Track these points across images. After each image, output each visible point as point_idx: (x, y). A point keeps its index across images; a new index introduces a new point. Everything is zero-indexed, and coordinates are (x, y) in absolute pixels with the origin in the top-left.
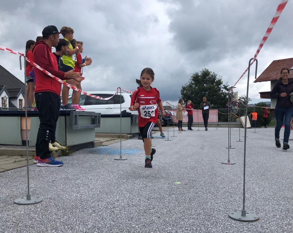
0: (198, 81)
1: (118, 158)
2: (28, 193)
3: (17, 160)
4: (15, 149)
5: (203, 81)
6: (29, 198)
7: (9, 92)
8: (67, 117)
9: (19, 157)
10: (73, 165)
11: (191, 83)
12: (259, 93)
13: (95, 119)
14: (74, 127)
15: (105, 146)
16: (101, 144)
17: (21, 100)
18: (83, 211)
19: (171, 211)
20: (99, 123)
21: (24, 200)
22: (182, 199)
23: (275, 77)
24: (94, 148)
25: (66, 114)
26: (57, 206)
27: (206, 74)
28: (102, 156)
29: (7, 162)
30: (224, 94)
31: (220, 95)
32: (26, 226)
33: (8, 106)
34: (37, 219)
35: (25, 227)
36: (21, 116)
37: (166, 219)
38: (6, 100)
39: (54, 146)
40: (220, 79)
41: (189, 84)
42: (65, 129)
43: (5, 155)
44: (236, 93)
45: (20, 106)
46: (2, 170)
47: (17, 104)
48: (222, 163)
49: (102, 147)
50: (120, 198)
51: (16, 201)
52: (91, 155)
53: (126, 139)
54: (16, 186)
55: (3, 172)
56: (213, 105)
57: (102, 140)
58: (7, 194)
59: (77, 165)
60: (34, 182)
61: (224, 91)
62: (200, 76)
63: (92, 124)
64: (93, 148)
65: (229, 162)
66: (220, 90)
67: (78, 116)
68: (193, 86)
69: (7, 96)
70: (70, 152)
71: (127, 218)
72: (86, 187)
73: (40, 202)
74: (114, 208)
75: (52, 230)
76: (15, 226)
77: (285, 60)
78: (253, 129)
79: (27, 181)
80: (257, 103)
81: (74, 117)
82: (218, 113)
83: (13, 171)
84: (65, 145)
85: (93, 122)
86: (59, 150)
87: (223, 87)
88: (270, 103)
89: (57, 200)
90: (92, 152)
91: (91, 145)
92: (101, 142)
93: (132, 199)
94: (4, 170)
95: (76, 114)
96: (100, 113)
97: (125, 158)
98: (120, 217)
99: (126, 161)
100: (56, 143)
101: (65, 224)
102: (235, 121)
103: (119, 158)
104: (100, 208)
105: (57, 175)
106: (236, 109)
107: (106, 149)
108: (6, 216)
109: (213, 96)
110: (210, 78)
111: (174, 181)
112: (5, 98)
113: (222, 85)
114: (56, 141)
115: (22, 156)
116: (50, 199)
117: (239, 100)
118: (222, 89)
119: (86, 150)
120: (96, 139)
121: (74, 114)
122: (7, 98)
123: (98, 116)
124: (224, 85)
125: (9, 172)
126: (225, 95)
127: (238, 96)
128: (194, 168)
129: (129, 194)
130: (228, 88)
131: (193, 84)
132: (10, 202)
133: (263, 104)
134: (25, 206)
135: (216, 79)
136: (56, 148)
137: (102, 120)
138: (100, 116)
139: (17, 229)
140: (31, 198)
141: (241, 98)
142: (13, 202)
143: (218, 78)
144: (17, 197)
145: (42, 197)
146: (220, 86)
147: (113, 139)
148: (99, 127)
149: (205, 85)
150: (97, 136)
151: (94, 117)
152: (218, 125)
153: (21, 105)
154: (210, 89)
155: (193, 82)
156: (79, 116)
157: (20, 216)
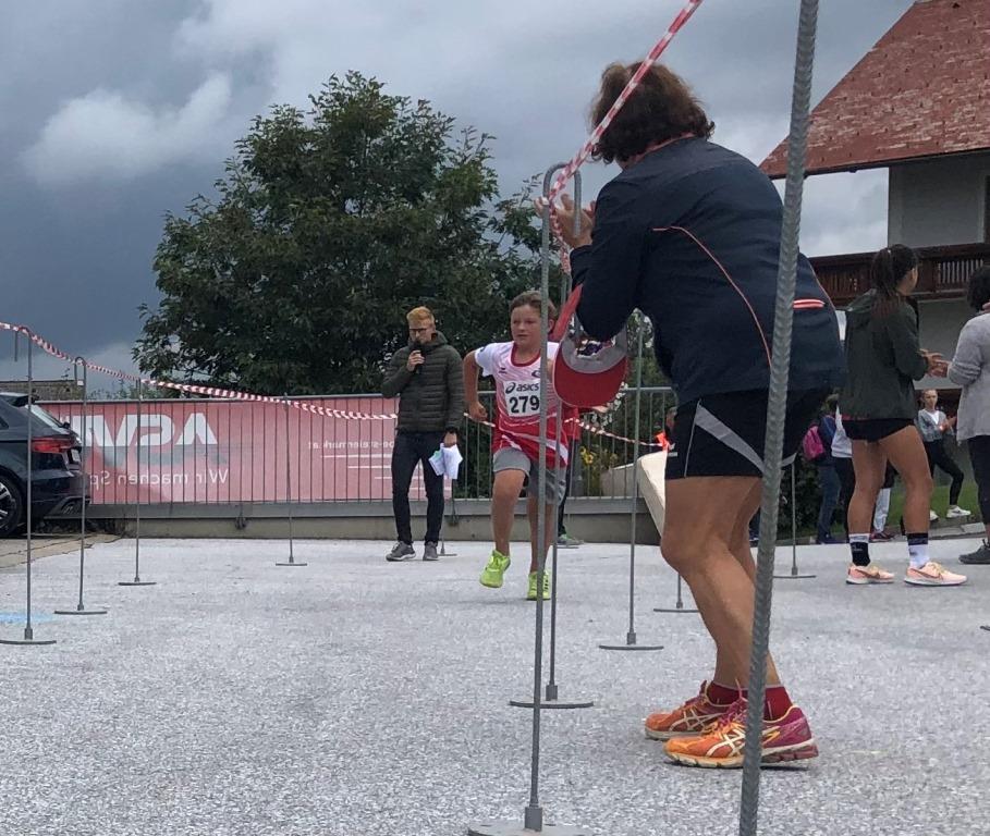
0: (295, 173)
5: (338, 171)
11: (240, 193)
27: (360, 115)
31: (472, 282)
41: (218, 199)
66: (470, 239)
68: (256, 216)
87: (501, 216)
110: (392, 150)
113: (488, 206)
118: (489, 235)
124: (502, 206)
126: (516, 279)
130: (536, 223)
131: (255, 201)
135: (439, 159)
143: (455, 148)
149: (350, 205)
155: (255, 186)
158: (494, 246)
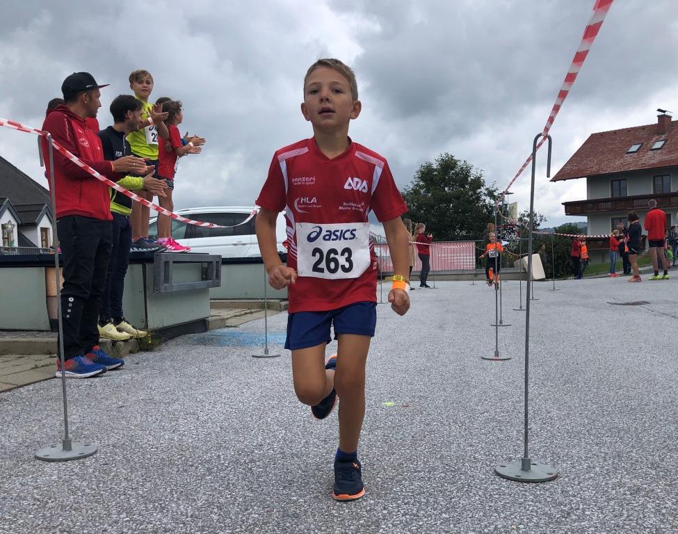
0: (432, 180)
1: (260, 352)
2: (67, 436)
3: (40, 364)
4: (34, 339)
5: (443, 180)
6: (67, 445)
7: (17, 211)
8: (148, 266)
9: (43, 357)
10: (161, 372)
11: (417, 185)
12: (563, 204)
13: (209, 268)
14: (164, 287)
15: (231, 326)
16: (222, 323)
17: (44, 230)
18: (186, 471)
20: (218, 276)
21: (57, 452)
22: (396, 439)
23: (594, 169)
24: (208, 333)
25: (145, 259)
26: (128, 461)
27: (448, 164)
28: (225, 349)
29: (18, 369)
30: (487, 208)
31: (479, 210)
32: (63, 507)
33: (16, 244)
34: (87, 491)
35: (62, 509)
36: (45, 267)
38: (12, 231)
39: (120, 330)
40: (478, 176)
41: (411, 186)
42: (143, 293)
43: (12, 353)
44: (514, 206)
45: (44, 242)
46: (7, 387)
47: (36, 238)
48: (483, 358)
49: (226, 330)
50: (264, 439)
51: (41, 454)
52: (201, 348)
53: (277, 310)
54: (39, 421)
55: (10, 390)
56: (464, 233)
57: (224, 313)
58: (20, 440)
59: (171, 370)
60: (77, 411)
61: (488, 200)
62: (435, 170)
63: (203, 279)
64: (206, 333)
65: (498, 356)
66: (478, 198)
67: (171, 263)
68: (422, 191)
69: (14, 222)
70: (157, 341)
71: (279, 482)
72: (192, 419)
73: (92, 454)
74: (252, 461)
75: (119, 513)
76: (40, 508)
77: (615, 132)
78: (550, 283)
79: (62, 409)
80: (558, 225)
81: (162, 266)
82: (476, 249)
83: (31, 387)
84: (145, 328)
85: (204, 276)
86: (131, 338)
87: (486, 192)
88: (586, 225)
89: (129, 448)
90: (203, 342)
91: (201, 325)
92: (223, 320)
93: (291, 442)
94: (12, 386)
95: (167, 258)
96: (220, 256)
97: (274, 353)
98: (264, 481)
99: (278, 359)
100: (124, 324)
101: (147, 500)
102: (512, 266)
103: (263, 354)
104: (223, 464)
105: (128, 395)
106: (514, 241)
107: (233, 335)
108: (19, 487)
109: (464, 212)
110: (457, 174)
111: (380, 401)
112: (10, 226)
113: (483, 190)
114: (124, 320)
115: (50, 354)
116: (114, 446)
117: (521, 220)
118: (483, 197)
119: (190, 338)
120: (214, 312)
121: (164, 260)
122: (14, 225)
123: (215, 263)
124: (486, 189)
125: (21, 389)
126: (490, 209)
127: (518, 210)
128: (424, 370)
129: (284, 432)
130: (496, 194)
131: (421, 187)
132: (26, 457)
133: (570, 229)
134: (60, 464)
135: (470, 176)
136: (125, 335)
137: (224, 269)
138: (220, 263)
139: (44, 515)
140: (73, 445)
141: (524, 215)
142: (32, 456)
143: (474, 173)
144: (40, 444)
145: (97, 443)
146: (479, 190)
147: (249, 311)
148: (218, 285)
149: (446, 189)
150: (213, 306)
151: (205, 265)
152: (476, 275)
153: (45, 239)
154: (457, 198)
155: (421, 183)
156: (174, 262)
157: (49, 486)
158: (485, 200)
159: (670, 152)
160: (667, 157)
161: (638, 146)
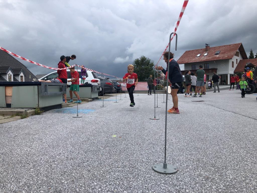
0: (138, 64)
5: (142, 64)
17: (22, 77)
19: (102, 164)
23: (187, 61)
27: (144, 59)
30: (155, 72)
36: (5, 86)
37: (95, 173)
47: (19, 79)
48: (150, 119)
62: (140, 61)
65: (155, 118)
68: (136, 67)
77: (193, 51)
85: (61, 90)
99: (81, 118)
102: (162, 89)
103: (76, 116)
106: (163, 82)
110: (146, 62)
111: (112, 135)
118: (154, 69)
146: (152, 67)
154: (146, 69)
159: (209, 57)
160: (208, 58)
161: (200, 55)
